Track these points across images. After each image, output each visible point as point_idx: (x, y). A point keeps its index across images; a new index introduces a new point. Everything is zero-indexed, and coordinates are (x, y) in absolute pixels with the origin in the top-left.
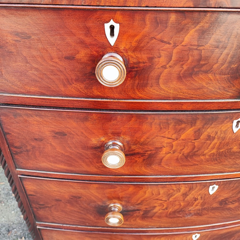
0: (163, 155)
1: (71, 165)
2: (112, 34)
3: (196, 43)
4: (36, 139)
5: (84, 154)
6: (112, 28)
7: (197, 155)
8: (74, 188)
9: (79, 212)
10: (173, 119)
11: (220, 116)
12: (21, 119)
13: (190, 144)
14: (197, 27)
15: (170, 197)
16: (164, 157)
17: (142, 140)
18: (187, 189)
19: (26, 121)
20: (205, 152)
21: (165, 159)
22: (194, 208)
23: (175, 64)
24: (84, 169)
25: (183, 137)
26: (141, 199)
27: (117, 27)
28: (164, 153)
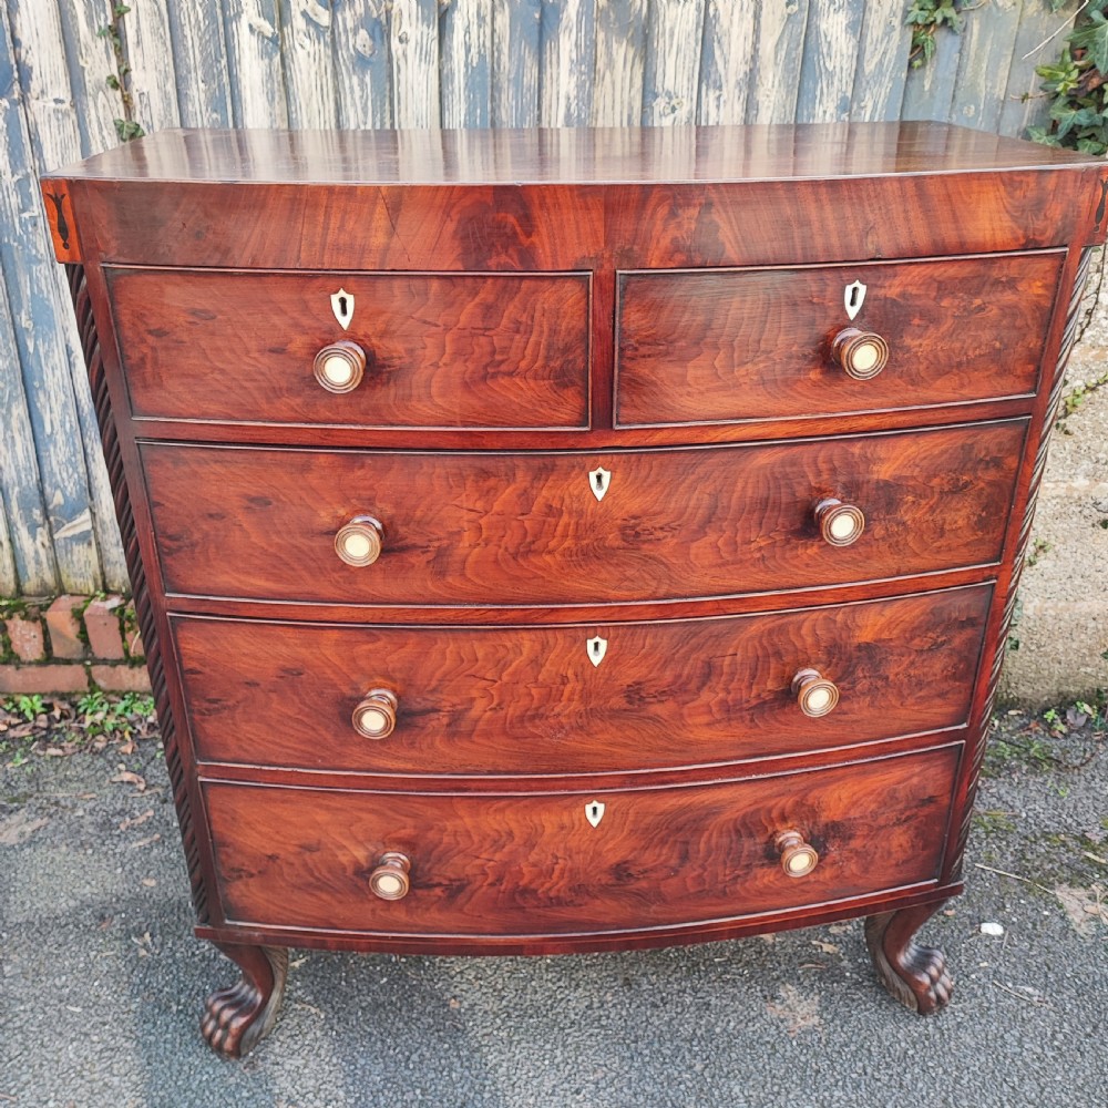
0: (466, 551)
1: (279, 579)
2: (344, 311)
3: (481, 326)
4: (211, 516)
5: (305, 549)
6: (343, 301)
7: (534, 551)
8: (287, 645)
9: (298, 721)
10: (470, 466)
11: (558, 462)
12: (187, 469)
13: (514, 523)
14: (477, 300)
15: (502, 671)
16: (467, 555)
17: (419, 513)
18: (538, 647)
19: (195, 474)
20: (552, 544)
21: (470, 559)
22: (566, 707)
23: (453, 360)
24: (307, 588)
25: (497, 507)
26: (438, 674)
27: (350, 300)
28: (467, 544)
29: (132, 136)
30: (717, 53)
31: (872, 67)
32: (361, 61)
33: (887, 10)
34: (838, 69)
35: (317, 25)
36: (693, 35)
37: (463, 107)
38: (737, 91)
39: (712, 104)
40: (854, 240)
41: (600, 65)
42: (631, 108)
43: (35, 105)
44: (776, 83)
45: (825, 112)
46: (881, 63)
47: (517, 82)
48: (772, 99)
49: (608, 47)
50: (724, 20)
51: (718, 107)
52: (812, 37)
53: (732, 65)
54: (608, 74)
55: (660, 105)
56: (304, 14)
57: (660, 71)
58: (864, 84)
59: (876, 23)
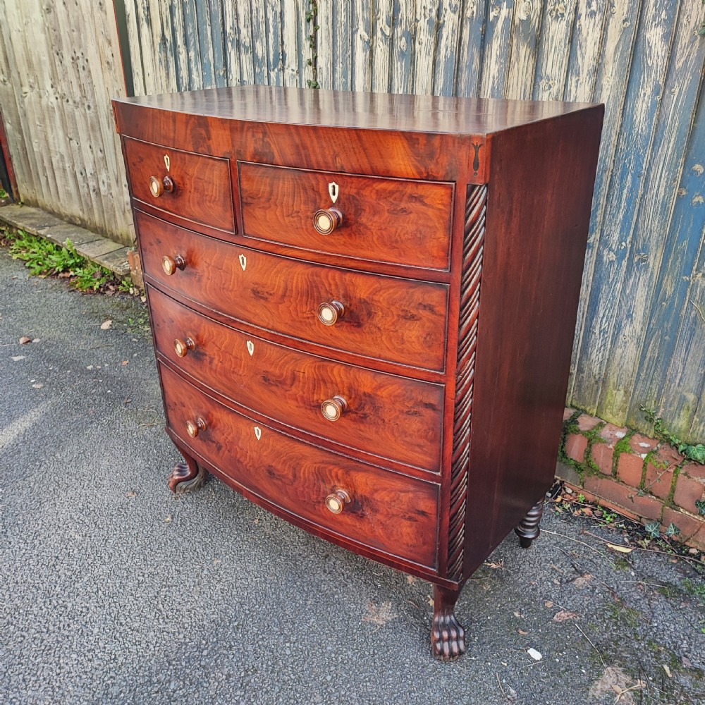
29: (315, 87)
30: (579, 52)
31: (680, 64)
32: (402, 54)
33: (692, 25)
34: (655, 65)
35: (385, 35)
36: (563, 41)
37: (442, 80)
38: (588, 77)
39: (574, 84)
40: (330, 160)
41: (513, 59)
42: (526, 86)
43: (286, 71)
44: (614, 74)
45: (645, 94)
46: (686, 61)
47: (469, 67)
48: (611, 84)
49: (518, 48)
50: (584, 32)
51: (577, 87)
52: (641, 43)
53: (586, 60)
54: (516, 64)
55: (543, 84)
56: (381, 29)
57: (544, 64)
58: (674, 76)
59: (685, 34)
